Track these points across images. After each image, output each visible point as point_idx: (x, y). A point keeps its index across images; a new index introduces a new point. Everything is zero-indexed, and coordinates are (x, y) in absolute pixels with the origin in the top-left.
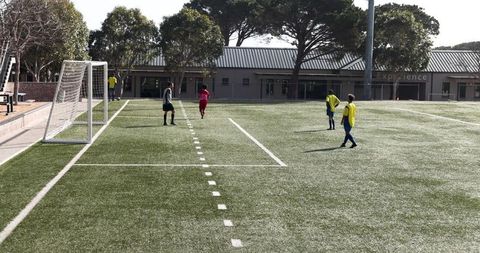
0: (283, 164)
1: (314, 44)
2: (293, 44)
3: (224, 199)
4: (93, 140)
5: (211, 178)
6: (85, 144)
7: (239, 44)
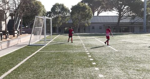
0: (116, 50)
1: (124, 13)
2: (117, 14)
4: (46, 45)
6: (43, 46)
7: (98, 15)
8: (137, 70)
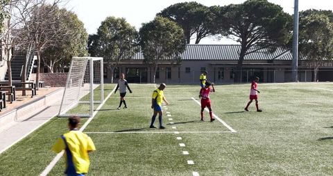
1: (253, 41)
2: (238, 41)
3: (191, 156)
4: (94, 114)
5: (181, 141)
7: (197, 42)
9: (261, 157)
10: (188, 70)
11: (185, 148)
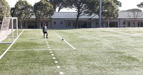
0: (74, 48)
1: (83, 10)
2: (76, 11)
3: (57, 60)
5: (52, 53)
6: (11, 44)
7: (59, 11)
8: (88, 67)
9: (86, 59)
10: (55, 23)
11: (54, 56)
